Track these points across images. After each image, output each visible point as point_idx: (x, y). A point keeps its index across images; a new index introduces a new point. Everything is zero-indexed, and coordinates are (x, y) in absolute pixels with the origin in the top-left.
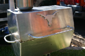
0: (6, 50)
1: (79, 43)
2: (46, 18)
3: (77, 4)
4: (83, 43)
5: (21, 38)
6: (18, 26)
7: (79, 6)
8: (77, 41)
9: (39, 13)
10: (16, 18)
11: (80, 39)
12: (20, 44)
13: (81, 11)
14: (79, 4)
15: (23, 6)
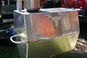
0: (9, 51)
1: (83, 47)
2: (52, 20)
3: (81, 8)
4: (86, 47)
5: (28, 39)
6: (26, 26)
7: (83, 10)
8: (80, 45)
9: (46, 14)
10: (25, 18)
11: (84, 43)
12: (28, 44)
13: (85, 15)
14: (82, 8)
15: (30, 7)
